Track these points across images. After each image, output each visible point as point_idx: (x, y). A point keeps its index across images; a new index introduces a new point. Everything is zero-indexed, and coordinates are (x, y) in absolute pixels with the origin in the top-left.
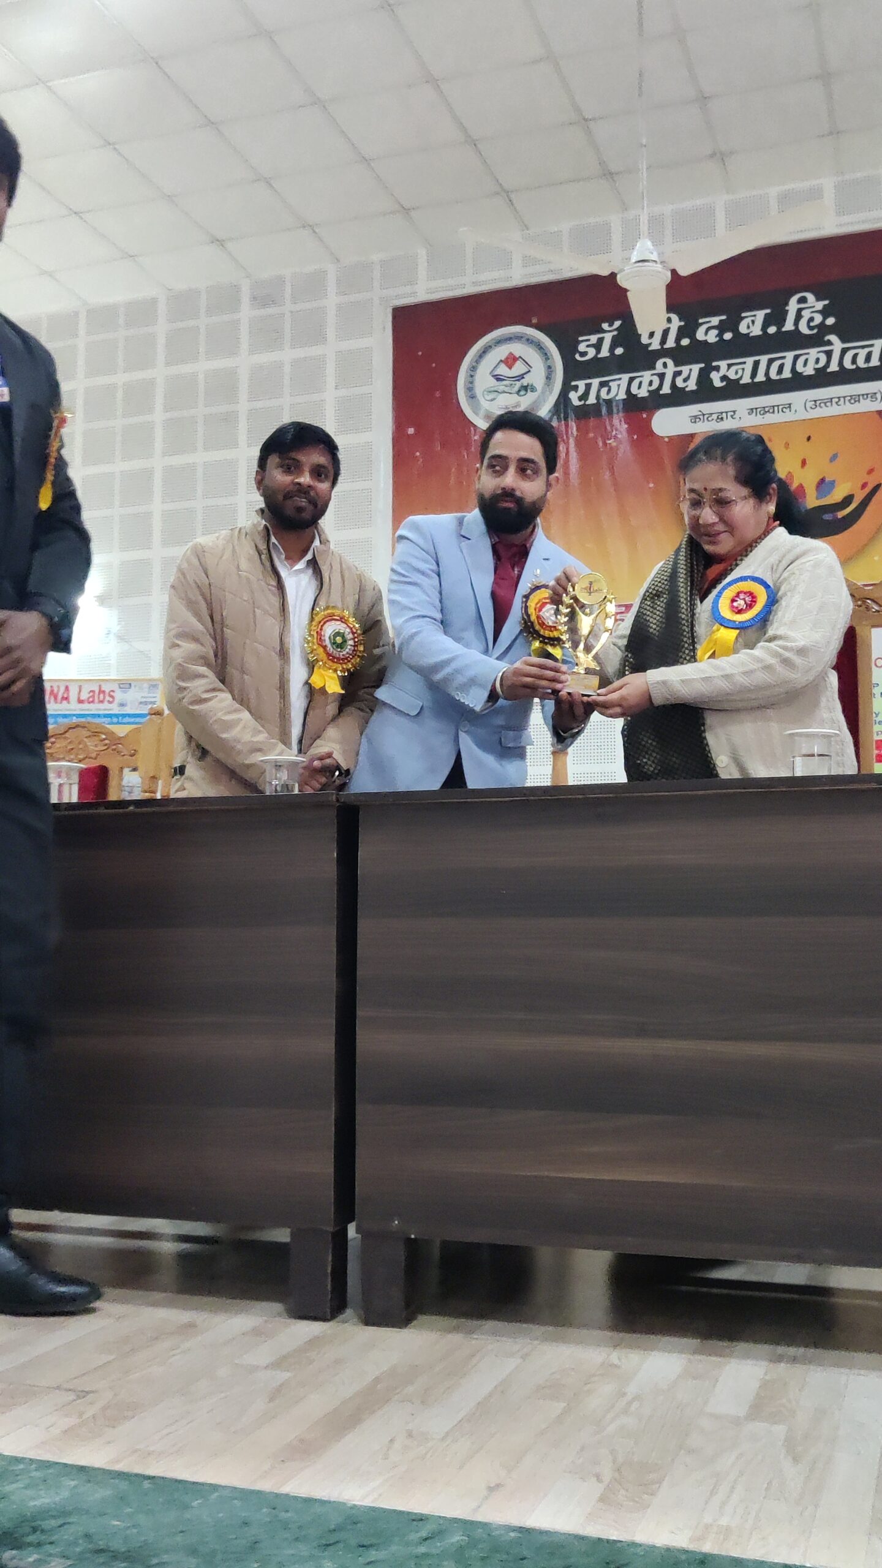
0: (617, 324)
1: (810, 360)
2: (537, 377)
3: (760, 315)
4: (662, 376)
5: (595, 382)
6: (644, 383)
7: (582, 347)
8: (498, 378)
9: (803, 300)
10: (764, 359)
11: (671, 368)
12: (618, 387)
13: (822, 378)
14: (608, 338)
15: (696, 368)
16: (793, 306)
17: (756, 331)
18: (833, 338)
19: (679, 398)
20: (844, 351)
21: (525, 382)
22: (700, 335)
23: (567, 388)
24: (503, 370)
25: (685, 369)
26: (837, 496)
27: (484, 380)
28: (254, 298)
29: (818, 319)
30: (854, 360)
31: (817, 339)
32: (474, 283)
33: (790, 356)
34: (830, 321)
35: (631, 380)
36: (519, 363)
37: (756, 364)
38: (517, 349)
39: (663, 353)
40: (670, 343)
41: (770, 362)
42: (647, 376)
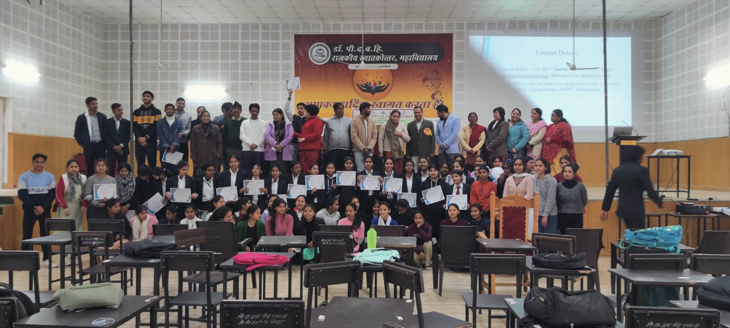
0: (342, 45)
1: (378, 58)
2: (325, 54)
3: (369, 48)
4: (350, 57)
5: (337, 57)
6: (347, 58)
7: (335, 49)
8: (318, 53)
9: (377, 46)
10: (370, 57)
11: (352, 56)
12: (342, 58)
13: (380, 62)
14: (340, 48)
15: (357, 57)
16: (375, 47)
17: (368, 51)
18: (382, 54)
19: (353, 62)
20: (384, 57)
21: (323, 54)
22: (358, 50)
23: (331, 57)
24: (318, 51)
25: (355, 57)
26: (382, 85)
27: (314, 53)
28: (262, 27)
29: (380, 50)
30: (386, 59)
31: (379, 54)
32: (313, 32)
33: (375, 56)
34: (382, 51)
35: (344, 57)
36: (322, 51)
37: (368, 57)
38: (322, 47)
39: (350, 52)
40: (352, 51)
41: (371, 57)
42: (347, 57)
